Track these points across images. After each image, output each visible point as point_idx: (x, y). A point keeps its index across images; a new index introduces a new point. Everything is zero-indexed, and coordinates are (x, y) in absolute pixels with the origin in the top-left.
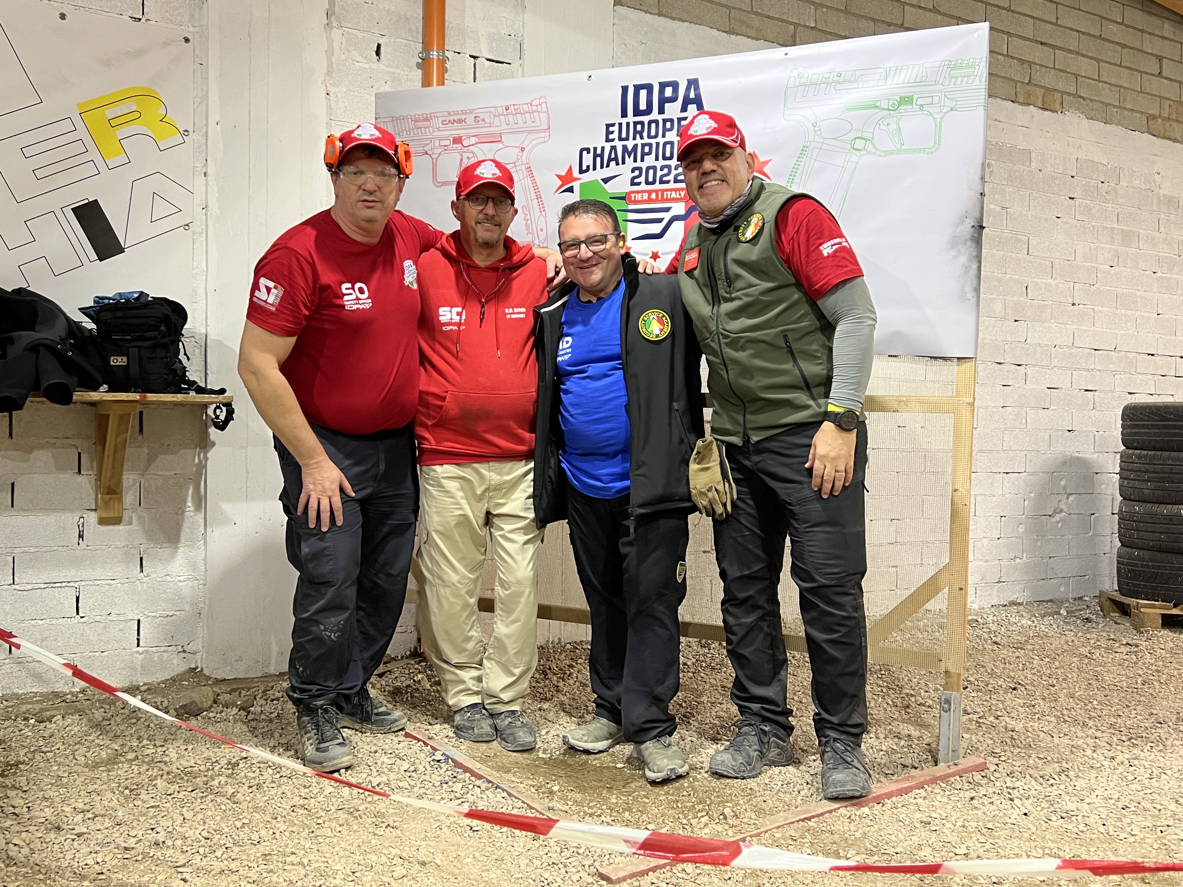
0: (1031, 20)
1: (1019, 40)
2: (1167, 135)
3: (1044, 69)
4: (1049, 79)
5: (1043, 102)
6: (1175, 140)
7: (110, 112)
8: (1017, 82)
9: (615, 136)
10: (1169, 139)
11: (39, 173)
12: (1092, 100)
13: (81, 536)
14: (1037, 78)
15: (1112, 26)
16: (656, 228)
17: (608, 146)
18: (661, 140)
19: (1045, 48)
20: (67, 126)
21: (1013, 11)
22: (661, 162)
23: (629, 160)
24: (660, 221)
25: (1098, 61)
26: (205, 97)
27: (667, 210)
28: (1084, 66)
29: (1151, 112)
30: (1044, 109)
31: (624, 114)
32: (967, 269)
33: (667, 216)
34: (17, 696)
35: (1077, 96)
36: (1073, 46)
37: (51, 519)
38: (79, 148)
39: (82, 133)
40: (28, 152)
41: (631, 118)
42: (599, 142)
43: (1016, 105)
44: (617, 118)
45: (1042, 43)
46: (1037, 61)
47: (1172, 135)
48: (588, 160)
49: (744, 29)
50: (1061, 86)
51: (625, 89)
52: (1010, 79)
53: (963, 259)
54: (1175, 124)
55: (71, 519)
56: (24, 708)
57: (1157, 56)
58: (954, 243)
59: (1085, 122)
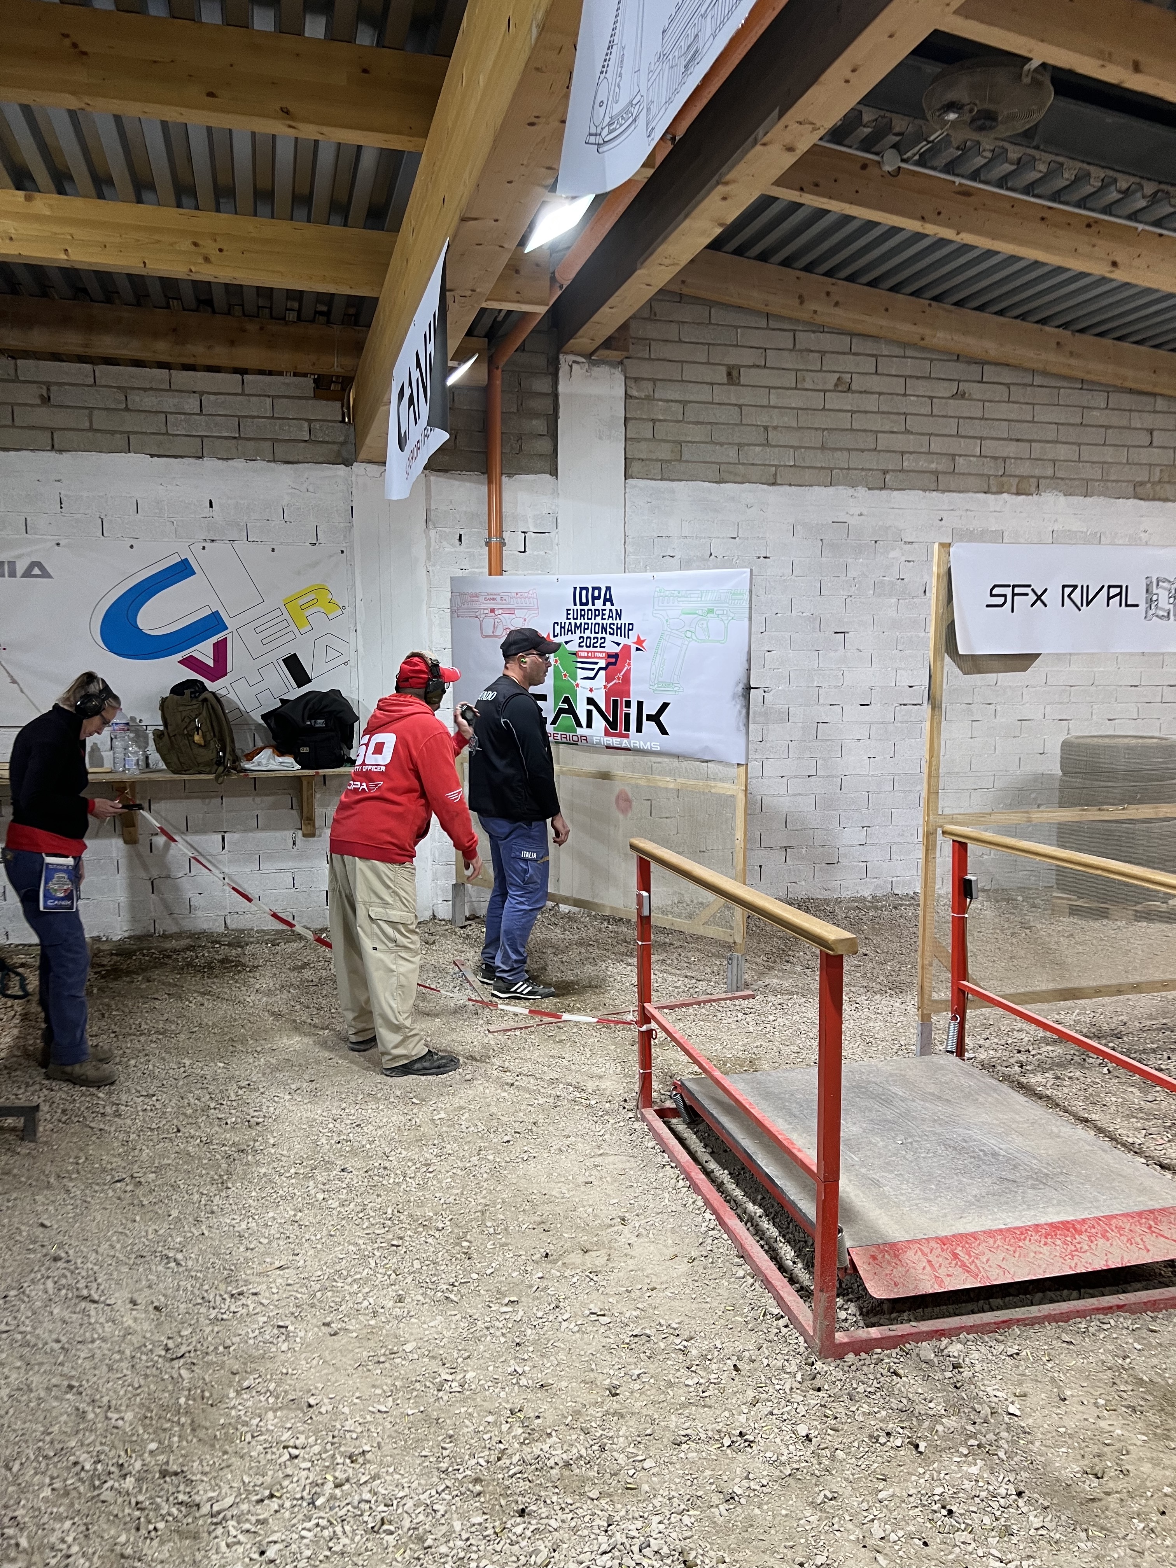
0: (1006, 423)
1: (993, 442)
2: (1157, 496)
3: (1019, 461)
4: (1025, 469)
5: (1017, 489)
6: (1166, 500)
7: (301, 601)
8: (989, 476)
9: (571, 616)
10: (1159, 499)
11: (264, 642)
12: (1071, 479)
13: (294, 844)
14: (1012, 469)
15: (1096, 413)
16: (591, 674)
17: (568, 622)
18: (593, 621)
19: (1020, 444)
20: (278, 613)
21: (987, 419)
22: (594, 635)
23: (578, 632)
24: (593, 669)
25: (1079, 445)
26: (354, 585)
27: (596, 663)
28: (1062, 452)
29: (1138, 479)
30: (1018, 494)
31: (575, 604)
32: (740, 712)
33: (597, 667)
34: (263, 931)
35: (1054, 477)
36: (1052, 436)
37: (278, 834)
38: (285, 624)
39: (286, 615)
40: (258, 630)
41: (579, 607)
42: (563, 619)
43: (989, 496)
44: (572, 607)
45: (1018, 440)
46: (1011, 455)
47: (1163, 496)
48: (558, 629)
49: (732, 478)
50: (1037, 472)
51: (575, 588)
52: (983, 475)
53: (738, 707)
54: (1167, 486)
55: (288, 834)
56: (266, 938)
57: (1147, 430)
58: (734, 697)
59: (1062, 499)
